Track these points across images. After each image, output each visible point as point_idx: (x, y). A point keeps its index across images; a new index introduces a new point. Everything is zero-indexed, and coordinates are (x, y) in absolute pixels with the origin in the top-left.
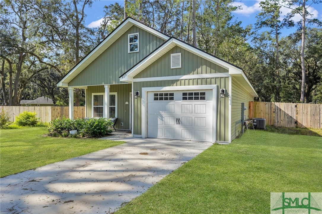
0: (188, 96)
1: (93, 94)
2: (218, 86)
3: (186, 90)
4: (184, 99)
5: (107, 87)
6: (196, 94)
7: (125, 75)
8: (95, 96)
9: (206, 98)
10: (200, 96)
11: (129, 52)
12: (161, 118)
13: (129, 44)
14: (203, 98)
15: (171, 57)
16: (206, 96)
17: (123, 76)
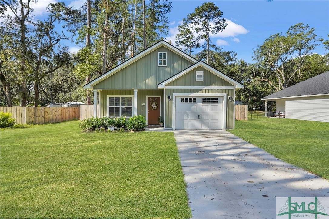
0: (206, 100)
1: (108, 96)
2: (227, 95)
3: (205, 96)
4: (204, 102)
5: (136, 91)
6: (212, 99)
7: (162, 83)
8: (110, 98)
9: (218, 102)
10: (214, 100)
11: (158, 66)
12: (186, 115)
13: (158, 59)
14: (216, 102)
15: (196, 74)
16: (218, 100)
17: (161, 84)
